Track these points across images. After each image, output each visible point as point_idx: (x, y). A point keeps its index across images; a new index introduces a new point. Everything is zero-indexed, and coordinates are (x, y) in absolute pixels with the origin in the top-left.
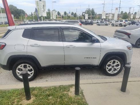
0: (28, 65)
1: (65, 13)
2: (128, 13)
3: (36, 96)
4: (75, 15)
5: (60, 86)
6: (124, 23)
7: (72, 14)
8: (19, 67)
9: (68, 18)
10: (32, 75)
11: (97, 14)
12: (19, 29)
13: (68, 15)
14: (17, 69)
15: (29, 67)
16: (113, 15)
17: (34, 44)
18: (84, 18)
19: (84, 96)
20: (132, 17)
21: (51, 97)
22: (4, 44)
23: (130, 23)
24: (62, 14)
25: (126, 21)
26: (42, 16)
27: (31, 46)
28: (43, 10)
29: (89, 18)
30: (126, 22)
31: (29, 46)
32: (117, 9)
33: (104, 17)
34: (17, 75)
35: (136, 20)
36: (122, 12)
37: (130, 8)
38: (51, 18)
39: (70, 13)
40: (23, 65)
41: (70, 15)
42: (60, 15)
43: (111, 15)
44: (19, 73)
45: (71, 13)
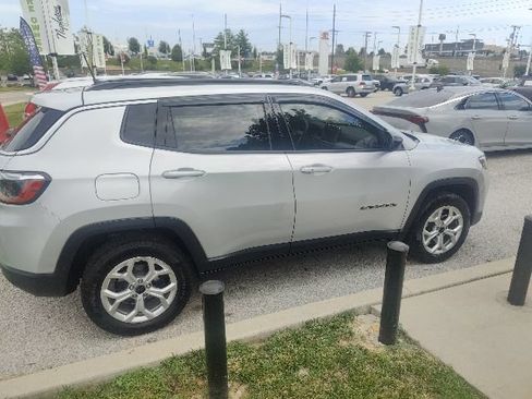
0: (151, 261)
1: (134, 45)
2: (358, 50)
3: (244, 379)
4: (177, 54)
5: (308, 325)
6: (362, 84)
7: (164, 48)
8: (114, 274)
9: (149, 64)
10: (169, 301)
11: (259, 51)
12: (106, 105)
13: (149, 51)
14: (107, 282)
15: (158, 268)
16: (317, 56)
17: (179, 170)
18: (218, 68)
19: (415, 343)
20: (376, 67)
21: (303, 372)
22: (41, 177)
23: (377, 85)
24: (121, 46)
25: (365, 77)
26: (55, 55)
27: (167, 177)
28: (59, 28)
29: (235, 66)
30: (367, 82)
31: (157, 176)
32: (325, 36)
33: (290, 63)
34: (103, 308)
35: (393, 77)
36: (340, 46)
37: (367, 35)
38: (84, 64)
39: (151, 43)
40: (130, 262)
41: (154, 51)
42: (112, 54)
43: (309, 59)
44: (112, 301)
45: (157, 44)
